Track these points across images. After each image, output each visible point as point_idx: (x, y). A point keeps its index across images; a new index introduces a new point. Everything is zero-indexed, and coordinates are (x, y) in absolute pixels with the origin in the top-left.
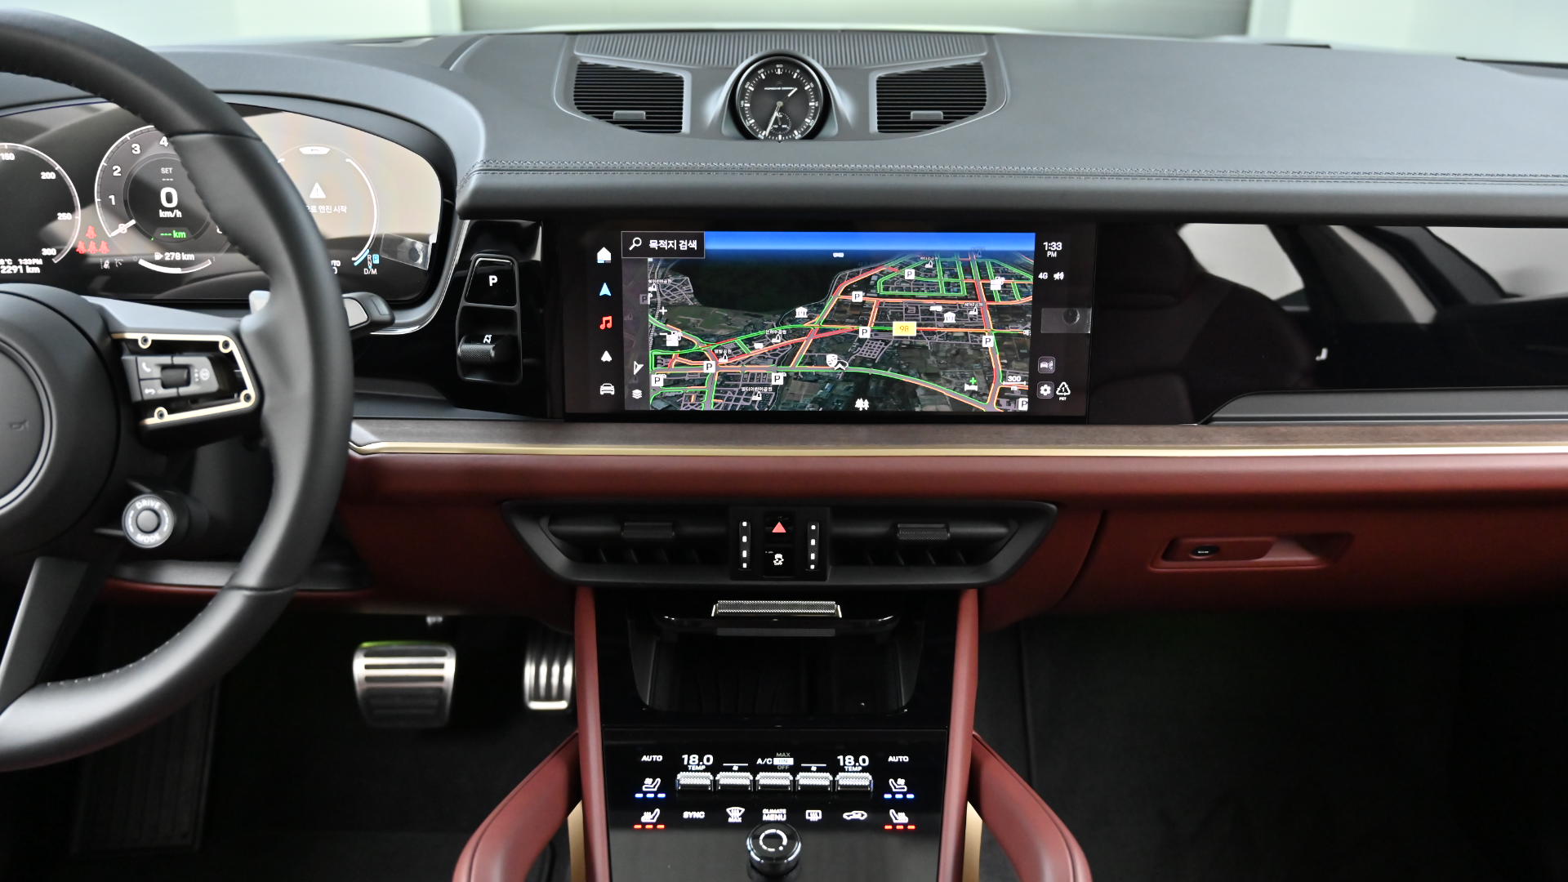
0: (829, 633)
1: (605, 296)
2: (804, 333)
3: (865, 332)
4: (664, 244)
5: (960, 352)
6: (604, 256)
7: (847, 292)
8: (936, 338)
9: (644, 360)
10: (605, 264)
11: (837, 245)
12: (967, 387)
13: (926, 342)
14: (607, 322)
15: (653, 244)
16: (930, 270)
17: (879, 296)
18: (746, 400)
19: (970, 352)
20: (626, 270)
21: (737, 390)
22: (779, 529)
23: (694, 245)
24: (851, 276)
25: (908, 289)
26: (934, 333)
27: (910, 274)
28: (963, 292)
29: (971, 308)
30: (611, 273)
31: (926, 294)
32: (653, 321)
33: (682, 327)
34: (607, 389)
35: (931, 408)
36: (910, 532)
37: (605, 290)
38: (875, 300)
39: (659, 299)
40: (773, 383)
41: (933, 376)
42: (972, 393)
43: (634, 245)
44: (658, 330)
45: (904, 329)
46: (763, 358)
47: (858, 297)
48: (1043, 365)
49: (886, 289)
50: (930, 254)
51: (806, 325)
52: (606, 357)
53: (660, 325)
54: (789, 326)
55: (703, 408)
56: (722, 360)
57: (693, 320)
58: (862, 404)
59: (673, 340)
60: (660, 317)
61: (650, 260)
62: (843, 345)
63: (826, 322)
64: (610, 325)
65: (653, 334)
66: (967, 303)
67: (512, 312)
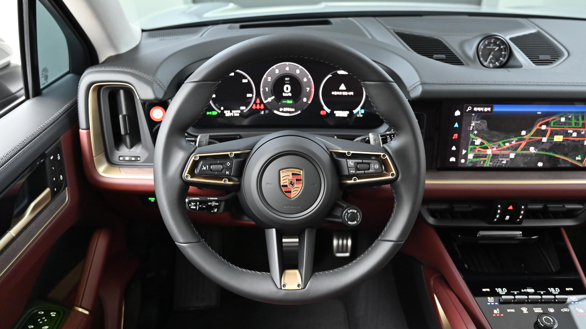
1: (456, 127)
2: (524, 140)
3: (544, 140)
4: (480, 109)
5: (576, 146)
6: (457, 113)
7: (541, 126)
8: (569, 141)
9: (466, 149)
10: (458, 116)
11: (539, 110)
12: (577, 158)
13: (565, 143)
14: (456, 136)
15: (475, 109)
16: (570, 118)
17: (551, 127)
18: (500, 163)
19: (580, 146)
20: (464, 118)
21: (497, 159)
22: (511, 208)
23: (489, 109)
24: (543, 120)
25: (562, 125)
26: (568, 140)
27: (563, 120)
28: (581, 125)
29: (582, 131)
30: (459, 119)
31: (567, 126)
32: (472, 136)
33: (482, 138)
34: (453, 159)
35: (563, 166)
36: (552, 207)
37: (456, 125)
38: (549, 129)
39: (475, 128)
40: (511, 157)
41: (566, 155)
42: (578, 160)
43: (469, 109)
44: (473, 139)
45: (558, 138)
46: (508, 149)
47: (544, 127)
49: (554, 125)
50: (570, 113)
51: (524, 137)
52: (454, 148)
53: (474, 137)
54: (519, 138)
55: (485, 166)
56: (494, 149)
57: (485, 135)
58: (540, 164)
59: (478, 142)
60: (474, 134)
61: (473, 114)
62: (537, 144)
63: (532, 136)
65: (471, 140)
66: (581, 130)
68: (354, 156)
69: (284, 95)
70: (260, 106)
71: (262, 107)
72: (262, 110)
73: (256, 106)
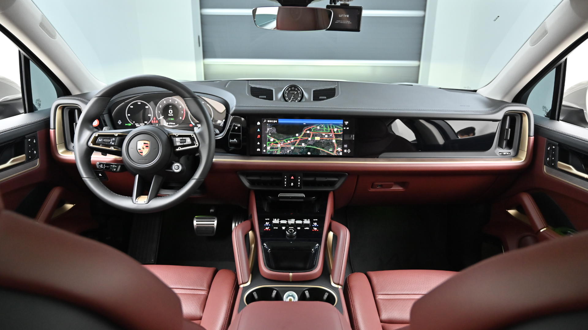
0: (302, 200)
2: (298, 139)
3: (310, 139)
4: (270, 121)
5: (328, 143)
6: (259, 123)
7: (306, 131)
8: (324, 140)
9: (266, 144)
10: (259, 125)
11: (304, 122)
12: (330, 150)
13: (322, 141)
15: (268, 121)
16: (322, 127)
17: (312, 132)
18: (286, 152)
19: (330, 143)
20: (263, 126)
21: (284, 150)
22: (292, 178)
23: (276, 121)
24: (307, 128)
25: (318, 131)
26: (323, 139)
27: (318, 128)
28: (329, 131)
29: (331, 134)
30: (260, 127)
31: (322, 131)
32: (268, 136)
33: (274, 138)
34: (259, 150)
35: (323, 154)
36: (318, 179)
37: (259, 130)
38: (312, 133)
39: (269, 132)
40: (291, 149)
41: (323, 148)
42: (331, 151)
43: (265, 121)
44: (269, 138)
45: (317, 138)
46: (289, 144)
47: (308, 132)
48: (345, 146)
49: (314, 130)
50: (322, 124)
51: (298, 137)
52: (258, 143)
53: (269, 137)
54: (295, 138)
55: (277, 154)
56: (282, 144)
57: (276, 136)
58: (309, 153)
59: (272, 140)
60: (269, 136)
61: (268, 124)
62: (305, 141)
63: (302, 137)
64: (259, 137)
65: (268, 139)
66: (330, 133)
67: (240, 134)
68: (180, 136)
69: (169, 115)
70: (156, 121)
71: (157, 122)
72: (157, 123)
73: (153, 121)
